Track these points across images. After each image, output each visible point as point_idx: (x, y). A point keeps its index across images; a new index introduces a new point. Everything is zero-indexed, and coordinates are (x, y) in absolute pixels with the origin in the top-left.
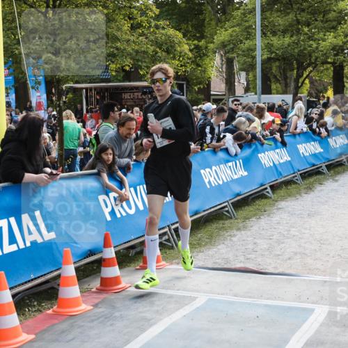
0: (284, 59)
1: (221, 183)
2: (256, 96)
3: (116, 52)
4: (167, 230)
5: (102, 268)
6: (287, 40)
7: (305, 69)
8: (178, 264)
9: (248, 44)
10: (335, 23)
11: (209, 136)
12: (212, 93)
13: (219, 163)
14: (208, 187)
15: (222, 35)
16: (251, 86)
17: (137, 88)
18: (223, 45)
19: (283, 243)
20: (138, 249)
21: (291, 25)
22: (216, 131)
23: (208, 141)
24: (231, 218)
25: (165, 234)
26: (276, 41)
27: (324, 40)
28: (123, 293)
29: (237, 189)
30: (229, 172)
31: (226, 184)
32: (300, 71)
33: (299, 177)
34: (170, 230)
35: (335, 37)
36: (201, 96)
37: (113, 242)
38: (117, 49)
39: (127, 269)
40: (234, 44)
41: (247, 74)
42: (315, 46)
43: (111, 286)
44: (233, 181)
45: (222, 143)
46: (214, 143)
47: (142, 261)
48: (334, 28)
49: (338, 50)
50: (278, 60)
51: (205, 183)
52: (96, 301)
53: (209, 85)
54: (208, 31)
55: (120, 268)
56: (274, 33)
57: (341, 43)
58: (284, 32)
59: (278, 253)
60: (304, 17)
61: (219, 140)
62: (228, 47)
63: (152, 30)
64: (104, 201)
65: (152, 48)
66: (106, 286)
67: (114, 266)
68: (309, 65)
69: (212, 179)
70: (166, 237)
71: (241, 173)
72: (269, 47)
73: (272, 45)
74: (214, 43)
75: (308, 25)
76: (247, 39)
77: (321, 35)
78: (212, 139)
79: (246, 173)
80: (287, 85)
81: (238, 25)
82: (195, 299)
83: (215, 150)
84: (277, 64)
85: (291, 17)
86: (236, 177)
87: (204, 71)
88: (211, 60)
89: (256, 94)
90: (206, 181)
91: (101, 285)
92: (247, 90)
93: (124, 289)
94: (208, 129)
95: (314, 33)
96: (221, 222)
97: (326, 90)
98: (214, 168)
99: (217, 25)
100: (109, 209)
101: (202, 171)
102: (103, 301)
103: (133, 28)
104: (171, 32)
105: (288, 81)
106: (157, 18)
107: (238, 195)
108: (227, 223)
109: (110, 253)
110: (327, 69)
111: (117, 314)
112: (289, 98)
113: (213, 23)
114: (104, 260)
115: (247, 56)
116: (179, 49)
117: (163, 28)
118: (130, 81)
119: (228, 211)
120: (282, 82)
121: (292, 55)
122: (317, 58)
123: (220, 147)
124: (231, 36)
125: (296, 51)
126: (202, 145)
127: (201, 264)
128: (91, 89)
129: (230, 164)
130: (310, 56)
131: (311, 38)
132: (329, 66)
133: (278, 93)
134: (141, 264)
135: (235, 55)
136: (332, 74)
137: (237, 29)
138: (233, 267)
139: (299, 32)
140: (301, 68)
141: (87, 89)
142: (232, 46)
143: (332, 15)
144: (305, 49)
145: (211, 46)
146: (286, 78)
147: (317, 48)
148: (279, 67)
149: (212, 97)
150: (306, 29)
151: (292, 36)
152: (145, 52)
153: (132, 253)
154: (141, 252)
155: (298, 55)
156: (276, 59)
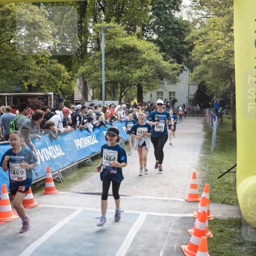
0: (115, 82)
1: (85, 147)
2: (102, 101)
3: (29, 75)
4: (57, 172)
6: (116, 73)
7: (125, 87)
8: (64, 191)
9: (96, 74)
10: (140, 65)
11: (78, 122)
12: (75, 99)
13: (83, 136)
14: (78, 149)
15: (82, 69)
16: (95, 96)
17: (35, 96)
18: (83, 74)
20: (41, 183)
21: (118, 65)
22: (82, 119)
23: (78, 125)
24: (90, 165)
25: (56, 174)
26: (110, 73)
27: (135, 73)
28: (36, 208)
29: (93, 150)
30: (89, 141)
31: (87, 148)
32: (123, 89)
33: (124, 144)
34: (59, 172)
35: (141, 72)
36: (69, 101)
38: (30, 74)
39: (36, 194)
40: (89, 74)
41: (93, 90)
42: (130, 76)
43: (28, 204)
44: (91, 145)
45: (85, 125)
46: (81, 125)
48: (140, 67)
49: (140, 78)
50: (111, 83)
51: (76, 147)
53: (73, 95)
54: (74, 67)
55: (33, 194)
56: (110, 69)
57: (143, 75)
58: (115, 68)
60: (124, 61)
61: (83, 124)
62: (85, 76)
63: (48, 64)
65: (49, 74)
67: (30, 193)
68: (127, 86)
69: (80, 145)
70: (57, 177)
71: (95, 141)
72: (107, 76)
73: (109, 75)
74: (77, 73)
75: (127, 65)
76: (95, 71)
77: (134, 71)
78: (80, 123)
79: (97, 142)
80: (115, 96)
81: (90, 64)
82: (75, 210)
83: (81, 130)
84: (111, 85)
85: (118, 61)
86: (92, 144)
87: (71, 88)
88: (75, 82)
89: (102, 100)
90: (77, 146)
92: (93, 98)
93: (35, 206)
94: (78, 118)
95: (130, 70)
96: (85, 168)
97: (133, 99)
98: (81, 139)
99: (78, 64)
101: (75, 141)
103: (38, 63)
104: (59, 65)
105: (115, 94)
106: (51, 58)
107: (94, 153)
108: (89, 168)
110: (134, 88)
112: (116, 102)
113: (77, 63)
115: (96, 80)
116: (63, 74)
117: (55, 64)
118: (31, 92)
119: (88, 162)
120: (112, 94)
121: (119, 80)
122: (131, 82)
123: (84, 128)
124: (87, 70)
125: (121, 78)
126: (74, 127)
127: (77, 191)
128: (10, 96)
129: (89, 137)
130: (128, 82)
131: (129, 72)
132: (135, 86)
133: (109, 100)
134: (44, 192)
135: (89, 79)
136: (136, 91)
137: (90, 66)
138: (94, 192)
139: (122, 68)
140: (123, 87)
141: (8, 96)
142: (87, 75)
143: (139, 61)
144: (125, 78)
145: (76, 74)
146: (114, 92)
147: (132, 77)
148: (111, 86)
149: (75, 102)
150: (126, 67)
151: (118, 71)
152: (44, 76)
153: (38, 186)
154: (44, 185)
155: (122, 81)
156: (111, 82)
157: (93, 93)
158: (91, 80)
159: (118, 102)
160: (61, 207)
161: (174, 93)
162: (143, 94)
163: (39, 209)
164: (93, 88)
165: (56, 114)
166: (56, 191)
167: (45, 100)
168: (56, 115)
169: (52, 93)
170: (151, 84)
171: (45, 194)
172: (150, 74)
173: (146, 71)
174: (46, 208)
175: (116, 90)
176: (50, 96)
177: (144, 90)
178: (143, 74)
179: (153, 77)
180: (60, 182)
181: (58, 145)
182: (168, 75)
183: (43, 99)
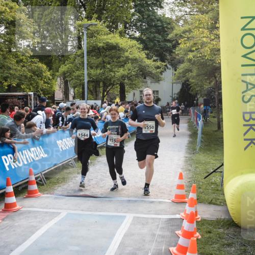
0: (97, 81)
1: (68, 148)
2: (84, 101)
5: (6, 198)
6: (99, 71)
7: (108, 87)
8: (47, 194)
9: (77, 73)
10: (123, 63)
11: (61, 122)
12: (56, 99)
13: (66, 137)
14: (61, 150)
15: (63, 68)
16: (76, 96)
17: (15, 96)
18: (64, 73)
19: (104, 180)
20: (24, 186)
21: (100, 64)
23: (60, 125)
24: (74, 167)
25: (39, 177)
26: (92, 72)
27: (118, 72)
28: (18, 212)
30: (71, 142)
32: (105, 88)
34: (41, 174)
35: (124, 71)
37: (12, 182)
38: (10, 74)
39: (18, 198)
40: (70, 73)
42: (113, 74)
43: (11, 208)
46: (64, 126)
47: (27, 192)
49: (123, 77)
51: (59, 149)
52: (3, 217)
53: (54, 95)
54: (54, 66)
55: (16, 197)
56: (92, 68)
58: (97, 67)
59: (102, 186)
60: (107, 59)
61: (66, 124)
62: (67, 75)
64: (5, 159)
65: (30, 74)
66: (8, 208)
67: (12, 196)
68: (110, 85)
69: (63, 146)
70: (40, 179)
72: (89, 75)
73: (91, 74)
74: (58, 72)
75: (109, 64)
76: (77, 70)
77: (116, 69)
78: (62, 124)
80: (97, 95)
81: (71, 63)
82: (60, 213)
85: (100, 59)
87: (52, 87)
89: (84, 99)
90: (60, 147)
91: (5, 207)
92: (74, 98)
93: (18, 210)
94: (60, 119)
95: (112, 68)
96: (68, 170)
97: (116, 99)
98: (64, 140)
99: (59, 62)
100: (8, 164)
101: (57, 142)
102: (7, 217)
103: (18, 62)
104: (41, 65)
105: (98, 93)
108: (72, 169)
109: (10, 189)
111: (16, 224)
112: (99, 102)
113: (57, 61)
114: (7, 193)
115: (78, 79)
116: (44, 74)
117: (36, 63)
118: (10, 92)
119: (72, 164)
120: (94, 94)
121: (101, 79)
122: (114, 81)
123: (66, 128)
124: (68, 69)
125: (103, 77)
127: (61, 193)
130: (110, 80)
131: (111, 71)
132: (118, 85)
133: (90, 99)
134: (27, 195)
135: (70, 79)
136: (119, 90)
137: (71, 65)
139: (104, 67)
140: (105, 86)
143: (121, 59)
144: (108, 76)
145: (57, 74)
146: (96, 92)
147: (114, 76)
148: (93, 86)
149: (56, 101)
150: (108, 66)
151: (101, 69)
152: (25, 76)
153: (20, 188)
154: (26, 188)
155: (104, 79)
156: (92, 82)
157: (74, 93)
158: (72, 79)
159: (101, 101)
160: (45, 210)
161: (157, 91)
162: (126, 93)
163: (22, 213)
164: (74, 88)
165: (38, 114)
166: (39, 193)
167: (25, 99)
168: (38, 116)
169: (32, 93)
170: (134, 82)
171: (27, 197)
172: (133, 73)
173: (129, 70)
174: (30, 212)
175: (98, 89)
176: (30, 95)
177: (126, 88)
178: (126, 73)
179: (137, 76)
180: (43, 185)
181: (41, 147)
182: (151, 73)
183: (23, 99)
